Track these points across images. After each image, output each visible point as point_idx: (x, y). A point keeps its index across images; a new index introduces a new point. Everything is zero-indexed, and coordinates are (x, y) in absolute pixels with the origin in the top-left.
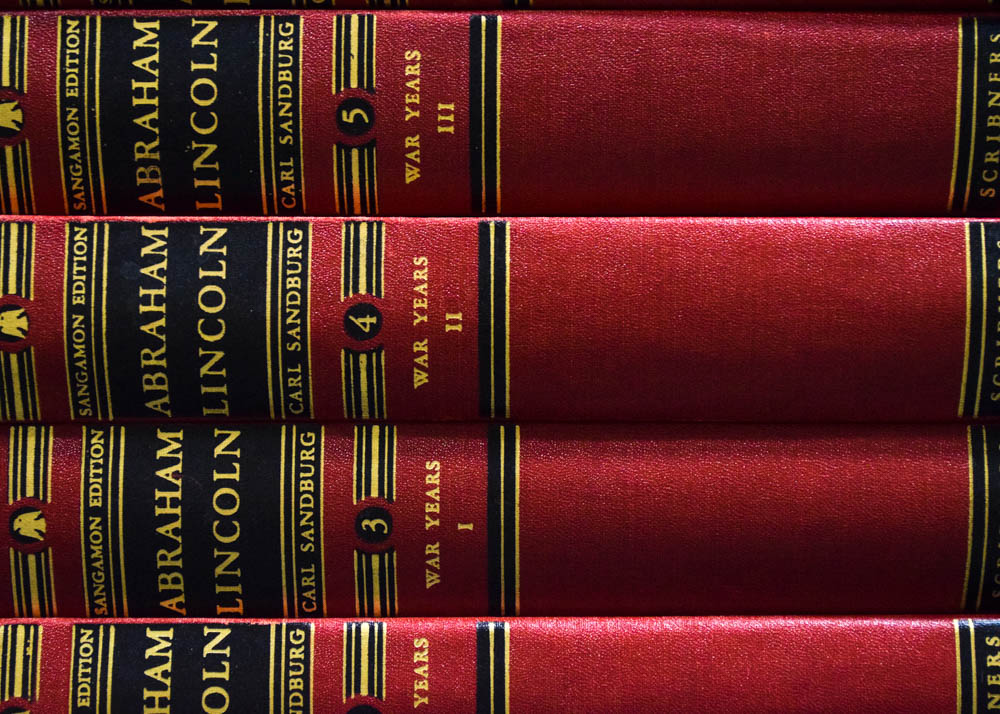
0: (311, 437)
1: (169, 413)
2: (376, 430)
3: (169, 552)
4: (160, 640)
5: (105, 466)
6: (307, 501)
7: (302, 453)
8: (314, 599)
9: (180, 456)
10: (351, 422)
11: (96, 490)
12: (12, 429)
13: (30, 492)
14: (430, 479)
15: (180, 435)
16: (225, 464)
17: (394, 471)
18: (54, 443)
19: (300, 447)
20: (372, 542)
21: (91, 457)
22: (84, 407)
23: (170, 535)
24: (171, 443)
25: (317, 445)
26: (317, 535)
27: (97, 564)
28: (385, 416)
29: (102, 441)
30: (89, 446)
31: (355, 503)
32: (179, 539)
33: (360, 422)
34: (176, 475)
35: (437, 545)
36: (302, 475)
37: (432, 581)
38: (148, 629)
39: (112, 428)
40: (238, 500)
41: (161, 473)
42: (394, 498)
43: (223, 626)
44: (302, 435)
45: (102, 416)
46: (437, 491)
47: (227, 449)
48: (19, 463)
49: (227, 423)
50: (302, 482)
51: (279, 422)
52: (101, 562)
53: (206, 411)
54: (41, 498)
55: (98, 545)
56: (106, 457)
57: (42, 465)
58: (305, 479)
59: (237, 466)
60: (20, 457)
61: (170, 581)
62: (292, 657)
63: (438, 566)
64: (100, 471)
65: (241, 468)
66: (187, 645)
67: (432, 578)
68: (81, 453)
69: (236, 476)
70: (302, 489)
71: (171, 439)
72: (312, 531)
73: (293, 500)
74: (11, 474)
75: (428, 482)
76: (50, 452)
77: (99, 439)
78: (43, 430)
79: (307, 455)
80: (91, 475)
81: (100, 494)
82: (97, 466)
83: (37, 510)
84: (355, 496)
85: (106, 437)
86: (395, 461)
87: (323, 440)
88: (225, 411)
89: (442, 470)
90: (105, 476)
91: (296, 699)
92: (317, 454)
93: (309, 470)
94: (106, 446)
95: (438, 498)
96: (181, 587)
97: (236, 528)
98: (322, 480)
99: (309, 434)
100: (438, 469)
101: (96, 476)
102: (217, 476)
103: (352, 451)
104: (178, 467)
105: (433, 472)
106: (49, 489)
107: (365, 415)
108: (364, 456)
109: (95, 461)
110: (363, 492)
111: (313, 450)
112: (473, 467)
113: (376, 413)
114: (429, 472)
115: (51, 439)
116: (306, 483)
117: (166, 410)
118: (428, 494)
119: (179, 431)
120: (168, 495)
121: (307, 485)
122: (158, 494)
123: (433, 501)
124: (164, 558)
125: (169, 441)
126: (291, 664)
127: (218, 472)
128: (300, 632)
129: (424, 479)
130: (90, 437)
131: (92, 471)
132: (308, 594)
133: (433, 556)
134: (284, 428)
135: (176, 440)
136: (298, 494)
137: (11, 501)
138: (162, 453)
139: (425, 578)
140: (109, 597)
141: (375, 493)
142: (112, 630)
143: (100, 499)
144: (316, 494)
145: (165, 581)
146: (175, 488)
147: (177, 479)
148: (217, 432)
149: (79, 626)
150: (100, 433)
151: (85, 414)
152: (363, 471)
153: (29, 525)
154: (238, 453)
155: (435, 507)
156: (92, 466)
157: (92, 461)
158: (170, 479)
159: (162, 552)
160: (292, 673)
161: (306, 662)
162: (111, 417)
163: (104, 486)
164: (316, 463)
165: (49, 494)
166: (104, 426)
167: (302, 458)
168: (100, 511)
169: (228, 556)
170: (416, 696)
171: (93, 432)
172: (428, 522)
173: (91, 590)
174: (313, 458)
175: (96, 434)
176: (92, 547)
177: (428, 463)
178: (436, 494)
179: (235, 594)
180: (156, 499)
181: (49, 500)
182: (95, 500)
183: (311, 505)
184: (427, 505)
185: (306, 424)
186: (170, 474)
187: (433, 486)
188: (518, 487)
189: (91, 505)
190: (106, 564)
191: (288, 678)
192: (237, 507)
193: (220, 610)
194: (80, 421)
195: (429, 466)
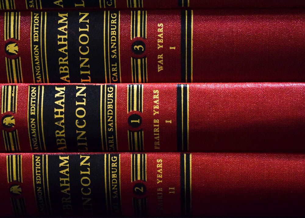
0: (115, 15)
1: (62, 6)
2: (139, 12)
3: (63, 58)
4: (61, 91)
5: (39, 27)
6: (114, 39)
7: (112, 21)
8: (117, 76)
9: (67, 22)
10: (130, 9)
11: (36, 35)
12: (5, 13)
13: (12, 36)
14: (159, 30)
15: (67, 15)
16: (83, 25)
17: (146, 27)
18: (21, 18)
19: (111, 19)
20: (138, 54)
21: (34, 23)
22: (31, 4)
23: (64, 52)
24: (63, 18)
25: (117, 18)
26: (117, 52)
27: (37, 63)
28: (143, 6)
29: (38, 17)
30: (33, 19)
31: (131, 39)
32: (67, 53)
33: (133, 9)
34: (65, 29)
35: (162, 55)
36: (112, 29)
37: (160, 69)
38: (56, 87)
39: (42, 13)
40: (88, 39)
41: (60, 29)
42: (146, 37)
43: (83, 86)
44: (112, 14)
45: (38, 8)
46: (162, 34)
47: (84, 20)
48: (8, 25)
49: (84, 10)
50: (112, 32)
51: (103, 9)
52: (39, 62)
53: (76, 5)
54: (16, 38)
55: (37, 56)
56: (39, 23)
57: (16, 26)
58: (113, 30)
59: (88, 26)
60: (8, 24)
61: (64, 70)
62: (108, 97)
63: (162, 63)
64: (38, 28)
65: (89, 26)
66: (70, 93)
67: (160, 68)
68: (30, 22)
69: (87, 30)
70: (112, 34)
71: (63, 16)
72: (116, 50)
73: (108, 39)
74: (5, 30)
75: (158, 31)
76: (19, 21)
77: (37, 17)
78: (17, 13)
79: (114, 22)
80: (34, 30)
81: (38, 37)
82: (36, 26)
83: (15, 43)
84: (131, 37)
85: (40, 16)
86: (146, 23)
87: (119, 16)
88: (83, 5)
89: (164, 27)
90: (39, 30)
91: (110, 112)
92: (117, 21)
93: (114, 27)
94: (40, 19)
95: (162, 37)
96: (68, 72)
97: (88, 49)
98: (119, 31)
99: (114, 14)
100: (162, 26)
101: (36, 30)
102: (80, 30)
103: (130, 20)
104: (66, 27)
105: (161, 27)
106: (19, 35)
107: (135, 6)
108: (135, 22)
109: (36, 25)
110: (134, 35)
111: (116, 20)
112: (175, 25)
113: (139, 5)
114: (159, 27)
115: (20, 17)
116: (113, 32)
117: (61, 5)
118: (159, 36)
119: (66, 13)
120: (63, 37)
121: (114, 33)
122: (59, 37)
123: (160, 38)
124: (61, 60)
125: (63, 17)
126: (108, 99)
127: (81, 28)
128: (111, 88)
129: (157, 30)
130: (34, 16)
131: (35, 28)
132: (114, 75)
133: (160, 59)
134: (105, 12)
135: (65, 17)
136: (110, 36)
137: (5, 40)
138: (60, 21)
139: (157, 68)
140: (42, 75)
141: (139, 36)
142: (43, 87)
143: (38, 38)
144: (117, 36)
145: (62, 70)
146: (65, 34)
147: (66, 31)
148: (80, 14)
149: (31, 86)
150: (38, 14)
151: (32, 6)
152: (134, 27)
153: (12, 48)
154: (88, 21)
155: (161, 40)
156: (34, 27)
157: (35, 25)
158: (63, 31)
159: (60, 58)
160: (108, 103)
161: (114, 99)
162: (41, 8)
163: (39, 34)
164: (117, 25)
165: (19, 37)
166: (39, 11)
167: (112, 23)
168: (38, 43)
169: (85, 60)
170: (154, 111)
171: (35, 14)
172: (159, 46)
173: (35, 73)
174: (116, 23)
175: (36, 15)
176: (35, 57)
177: (158, 24)
178: (162, 36)
179: (88, 74)
180: (58, 38)
181: (19, 39)
182: (36, 39)
183: (115, 40)
184: (158, 40)
185: (113, 10)
186: (63, 29)
187: (161, 33)
188: (192, 33)
189: (35, 41)
190: (40, 63)
191: (107, 104)
192: (88, 41)
193: (82, 80)
194: (30, 10)
195: (159, 25)
